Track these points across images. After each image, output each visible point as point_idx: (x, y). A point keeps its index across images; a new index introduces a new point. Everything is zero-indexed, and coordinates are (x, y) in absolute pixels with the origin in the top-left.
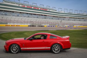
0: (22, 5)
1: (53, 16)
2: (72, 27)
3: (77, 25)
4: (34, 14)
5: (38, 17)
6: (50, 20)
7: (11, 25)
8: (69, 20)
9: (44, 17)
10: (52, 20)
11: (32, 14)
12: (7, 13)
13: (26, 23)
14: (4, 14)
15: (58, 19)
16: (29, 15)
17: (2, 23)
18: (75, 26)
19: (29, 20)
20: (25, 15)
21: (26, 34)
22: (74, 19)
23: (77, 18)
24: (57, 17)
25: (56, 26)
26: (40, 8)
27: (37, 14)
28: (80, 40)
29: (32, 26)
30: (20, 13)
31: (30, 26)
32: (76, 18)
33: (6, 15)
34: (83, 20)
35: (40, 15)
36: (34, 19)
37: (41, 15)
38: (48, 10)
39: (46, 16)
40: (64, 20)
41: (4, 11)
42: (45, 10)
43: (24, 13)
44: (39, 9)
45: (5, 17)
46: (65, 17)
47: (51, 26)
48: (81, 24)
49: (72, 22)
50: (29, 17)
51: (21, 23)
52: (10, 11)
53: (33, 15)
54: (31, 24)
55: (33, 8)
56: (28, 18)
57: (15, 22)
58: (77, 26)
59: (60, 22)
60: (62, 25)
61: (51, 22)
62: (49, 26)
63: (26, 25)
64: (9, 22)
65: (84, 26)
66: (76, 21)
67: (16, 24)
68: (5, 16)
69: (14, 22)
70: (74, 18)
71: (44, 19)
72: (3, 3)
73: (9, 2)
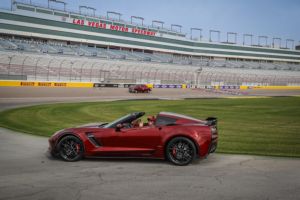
0: (72, 17)
1: (175, 54)
2: (235, 87)
3: (251, 81)
4: (112, 48)
5: (124, 58)
6: (164, 66)
7: (37, 81)
8: (224, 66)
9: (143, 56)
10: (169, 66)
11: (105, 47)
12: (26, 44)
13: (87, 76)
14: (15, 46)
15: (191, 64)
16: (95, 50)
17: (9, 77)
18: (244, 86)
19: (97, 67)
20: (82, 50)
21: (86, 110)
22: (240, 63)
23: (249, 60)
24: (187, 56)
25: (184, 86)
26: (131, 27)
27: (123, 49)
28: (261, 132)
29: (107, 86)
30: (69, 43)
31: (100, 85)
32: (247, 60)
33: (21, 50)
34: (271, 65)
35: (130, 49)
36: (113, 62)
37: (135, 50)
38: (158, 35)
39: (150, 52)
40: (208, 65)
41: (17, 37)
42: (148, 33)
43: (78, 43)
44: (130, 30)
45: (19, 58)
46: (212, 57)
47: (168, 87)
48: (264, 81)
49: (233, 71)
50: (95, 56)
51: (71, 75)
52: (36, 39)
53: (109, 51)
54: (102, 79)
55: (108, 27)
56: (94, 60)
57: (51, 75)
58: (252, 85)
59: (195, 75)
60: (201, 83)
61: (167, 71)
62: (160, 86)
63: (87, 83)
64: (31, 73)
65: (274, 85)
66: (248, 68)
67: (53, 80)
68: (17, 54)
69: (48, 74)
70: (242, 60)
71: (145, 64)
72: (12, 12)
73: (32, 10)
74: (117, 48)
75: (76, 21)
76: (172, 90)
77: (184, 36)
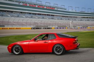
0: (22, 3)
1: (63, 16)
2: (85, 28)
5: (43, 18)
6: (59, 21)
8: (81, 20)
9: (51, 17)
10: (61, 21)
12: (4, 13)
13: (29, 25)
15: (69, 19)
16: (32, 15)
18: (89, 27)
19: (33, 22)
20: (27, 15)
24: (67, 17)
25: (66, 28)
27: (43, 14)
30: (21, 12)
31: (34, 28)
35: (45, 15)
36: (39, 19)
37: (47, 15)
38: (56, 9)
39: (53, 15)
40: (75, 20)
42: (52, 9)
44: (45, 7)
46: (77, 17)
47: (60, 28)
49: (85, 22)
50: (32, 17)
51: (22, 25)
53: (37, 15)
54: (35, 26)
55: (37, 6)
56: (32, 19)
57: (14, 25)
58: (92, 27)
59: (71, 23)
60: (73, 26)
61: (60, 23)
62: (57, 28)
70: (88, 18)
71: (51, 20)
74: (41, 14)
75: (24, 4)
76: (62, 29)
77: (66, 9)
